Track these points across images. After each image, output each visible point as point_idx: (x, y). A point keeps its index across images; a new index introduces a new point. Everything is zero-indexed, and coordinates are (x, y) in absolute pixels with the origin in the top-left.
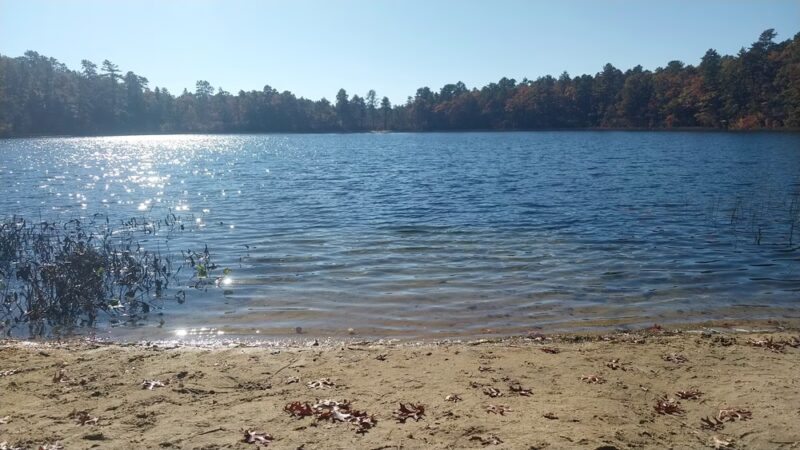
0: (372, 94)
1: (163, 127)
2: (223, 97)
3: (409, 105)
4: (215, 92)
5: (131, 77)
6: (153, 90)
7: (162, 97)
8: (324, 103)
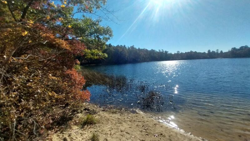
0: (218, 50)
1: (170, 59)
2: (182, 53)
3: (229, 52)
4: (181, 53)
5: (166, 51)
6: (169, 53)
7: (171, 54)
8: (204, 53)
